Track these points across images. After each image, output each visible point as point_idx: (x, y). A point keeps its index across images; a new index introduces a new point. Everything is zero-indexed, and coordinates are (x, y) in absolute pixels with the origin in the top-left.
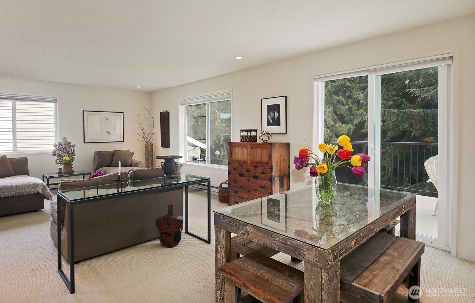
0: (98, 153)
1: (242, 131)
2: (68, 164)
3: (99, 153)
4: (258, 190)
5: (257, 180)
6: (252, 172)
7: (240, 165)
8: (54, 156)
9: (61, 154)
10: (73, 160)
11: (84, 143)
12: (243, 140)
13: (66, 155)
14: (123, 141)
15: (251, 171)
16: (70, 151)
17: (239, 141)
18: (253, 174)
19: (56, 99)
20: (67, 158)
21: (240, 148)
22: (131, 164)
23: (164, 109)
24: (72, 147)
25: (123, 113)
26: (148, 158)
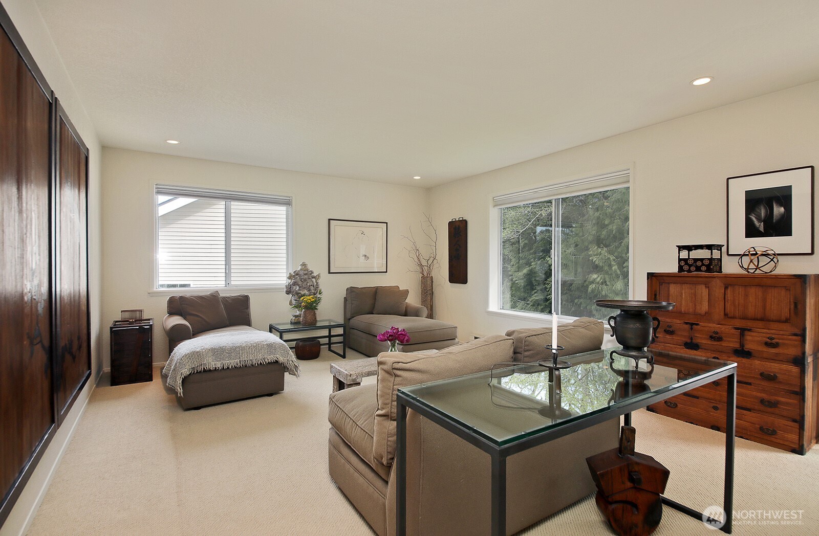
0: (351, 291)
1: (681, 248)
2: (311, 307)
3: (354, 289)
4: (750, 384)
5: (748, 360)
6: (725, 341)
7: (686, 323)
8: (288, 294)
9: (299, 290)
10: (317, 301)
11: (329, 273)
12: (686, 268)
13: (306, 292)
14: (386, 272)
15: (724, 339)
16: (311, 286)
17: (674, 269)
18: (732, 345)
19: (289, 199)
20: (309, 298)
21: (684, 285)
22: (406, 311)
23: (457, 216)
24: (314, 280)
25: (387, 223)
26: (426, 300)
